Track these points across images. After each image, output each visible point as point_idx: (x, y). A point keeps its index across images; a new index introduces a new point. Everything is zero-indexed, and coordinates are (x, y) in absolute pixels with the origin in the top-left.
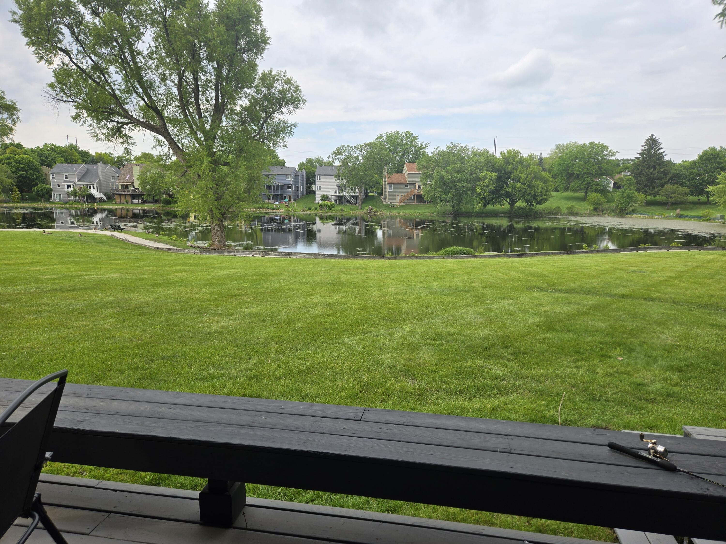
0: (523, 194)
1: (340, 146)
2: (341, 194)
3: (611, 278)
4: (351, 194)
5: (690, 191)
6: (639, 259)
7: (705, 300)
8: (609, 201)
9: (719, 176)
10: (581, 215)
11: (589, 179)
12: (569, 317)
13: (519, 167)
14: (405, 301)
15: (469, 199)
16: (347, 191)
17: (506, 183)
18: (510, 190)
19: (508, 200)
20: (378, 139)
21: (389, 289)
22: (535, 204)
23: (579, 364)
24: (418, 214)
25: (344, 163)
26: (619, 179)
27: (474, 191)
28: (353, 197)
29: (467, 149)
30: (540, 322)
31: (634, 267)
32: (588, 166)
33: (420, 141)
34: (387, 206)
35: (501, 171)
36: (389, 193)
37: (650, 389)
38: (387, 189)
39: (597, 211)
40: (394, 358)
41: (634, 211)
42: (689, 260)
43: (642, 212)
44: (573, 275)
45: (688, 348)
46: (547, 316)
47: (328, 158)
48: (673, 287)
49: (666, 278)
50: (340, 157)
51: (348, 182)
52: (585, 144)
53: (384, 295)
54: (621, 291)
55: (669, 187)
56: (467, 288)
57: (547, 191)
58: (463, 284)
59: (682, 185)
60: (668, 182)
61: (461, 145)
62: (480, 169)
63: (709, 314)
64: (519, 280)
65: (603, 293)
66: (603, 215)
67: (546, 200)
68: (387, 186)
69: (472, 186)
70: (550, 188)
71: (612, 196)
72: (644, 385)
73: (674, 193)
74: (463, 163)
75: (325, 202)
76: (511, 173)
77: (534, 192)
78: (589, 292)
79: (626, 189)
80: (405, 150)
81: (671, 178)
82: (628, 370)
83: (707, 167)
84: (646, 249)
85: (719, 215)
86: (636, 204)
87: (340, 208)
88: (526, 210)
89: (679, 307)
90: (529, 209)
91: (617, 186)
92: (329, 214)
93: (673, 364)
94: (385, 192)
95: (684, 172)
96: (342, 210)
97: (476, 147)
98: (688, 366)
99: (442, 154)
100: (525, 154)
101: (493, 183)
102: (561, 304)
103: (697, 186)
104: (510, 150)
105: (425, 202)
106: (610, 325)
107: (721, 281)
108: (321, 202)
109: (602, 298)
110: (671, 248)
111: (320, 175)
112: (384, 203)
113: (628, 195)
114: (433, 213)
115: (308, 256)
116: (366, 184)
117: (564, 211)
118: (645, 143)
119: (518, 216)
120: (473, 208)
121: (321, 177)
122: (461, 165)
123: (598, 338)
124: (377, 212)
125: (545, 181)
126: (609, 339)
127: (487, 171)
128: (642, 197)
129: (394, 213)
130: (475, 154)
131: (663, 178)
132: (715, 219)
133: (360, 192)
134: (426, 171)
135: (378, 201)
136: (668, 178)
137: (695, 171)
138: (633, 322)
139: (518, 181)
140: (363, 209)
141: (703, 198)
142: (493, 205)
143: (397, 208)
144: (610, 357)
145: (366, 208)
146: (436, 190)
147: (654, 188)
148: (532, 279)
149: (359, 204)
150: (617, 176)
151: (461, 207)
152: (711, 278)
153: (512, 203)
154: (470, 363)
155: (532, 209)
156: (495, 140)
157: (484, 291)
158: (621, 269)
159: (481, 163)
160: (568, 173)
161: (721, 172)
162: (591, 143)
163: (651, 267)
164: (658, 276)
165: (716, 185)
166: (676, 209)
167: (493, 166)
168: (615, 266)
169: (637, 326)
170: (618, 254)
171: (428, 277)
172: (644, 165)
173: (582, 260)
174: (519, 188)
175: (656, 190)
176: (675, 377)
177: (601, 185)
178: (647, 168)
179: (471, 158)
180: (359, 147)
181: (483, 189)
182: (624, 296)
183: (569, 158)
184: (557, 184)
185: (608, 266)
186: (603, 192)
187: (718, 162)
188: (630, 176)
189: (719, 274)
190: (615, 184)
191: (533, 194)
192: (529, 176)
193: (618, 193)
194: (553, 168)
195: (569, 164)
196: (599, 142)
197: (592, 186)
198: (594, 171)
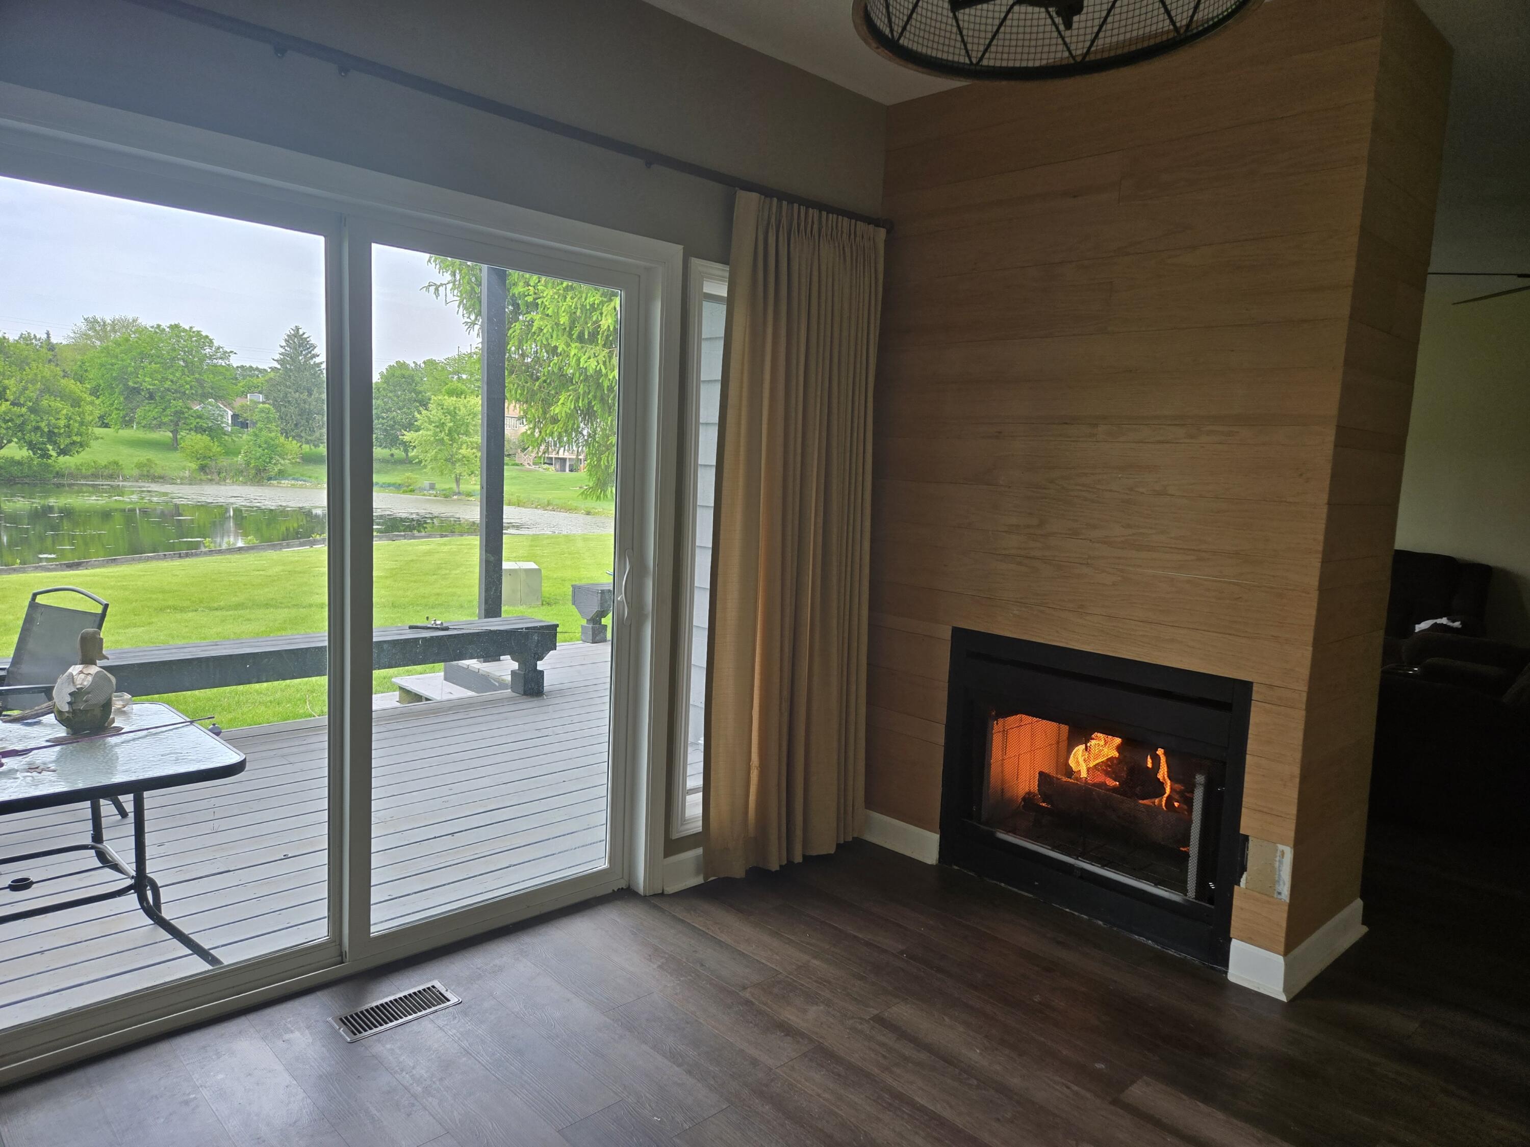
0: (19, 429)
8: (231, 452)
9: (418, 416)
10: (172, 482)
11: (180, 403)
22: (54, 454)
26: (242, 407)
32: (173, 374)
39: (206, 473)
41: (281, 474)
43: (297, 476)
44: (224, 585)
52: (159, 326)
57: (82, 424)
66: (222, 481)
67: (82, 445)
70: (88, 418)
71: (233, 441)
77: (48, 425)
78: (269, 605)
79: (261, 430)
83: (397, 396)
85: (426, 483)
86: (284, 459)
88: (30, 467)
90: (40, 465)
91: (240, 422)
103: (386, 430)
107: (447, 576)
113: (266, 442)
117: (131, 471)
118: (286, 340)
119: (10, 482)
125: (76, 402)
128: (293, 446)
132: (422, 489)
141: (399, 453)
147: (313, 430)
150: (239, 402)
152: (434, 574)
155: (48, 466)
160: (127, 387)
161: (421, 409)
162: (174, 327)
165: (416, 431)
170: (278, 552)
172: (288, 383)
173: (223, 565)
175: (317, 434)
177: (208, 418)
178: (296, 391)
183: (124, 353)
184: (104, 410)
185: (277, 569)
186: (213, 434)
187: (414, 391)
188: (263, 403)
189: (442, 568)
190: (235, 417)
191: (46, 430)
192: (30, 385)
193: (245, 437)
194: (86, 371)
195: (127, 367)
196: (191, 328)
197: (186, 418)
198: (188, 386)
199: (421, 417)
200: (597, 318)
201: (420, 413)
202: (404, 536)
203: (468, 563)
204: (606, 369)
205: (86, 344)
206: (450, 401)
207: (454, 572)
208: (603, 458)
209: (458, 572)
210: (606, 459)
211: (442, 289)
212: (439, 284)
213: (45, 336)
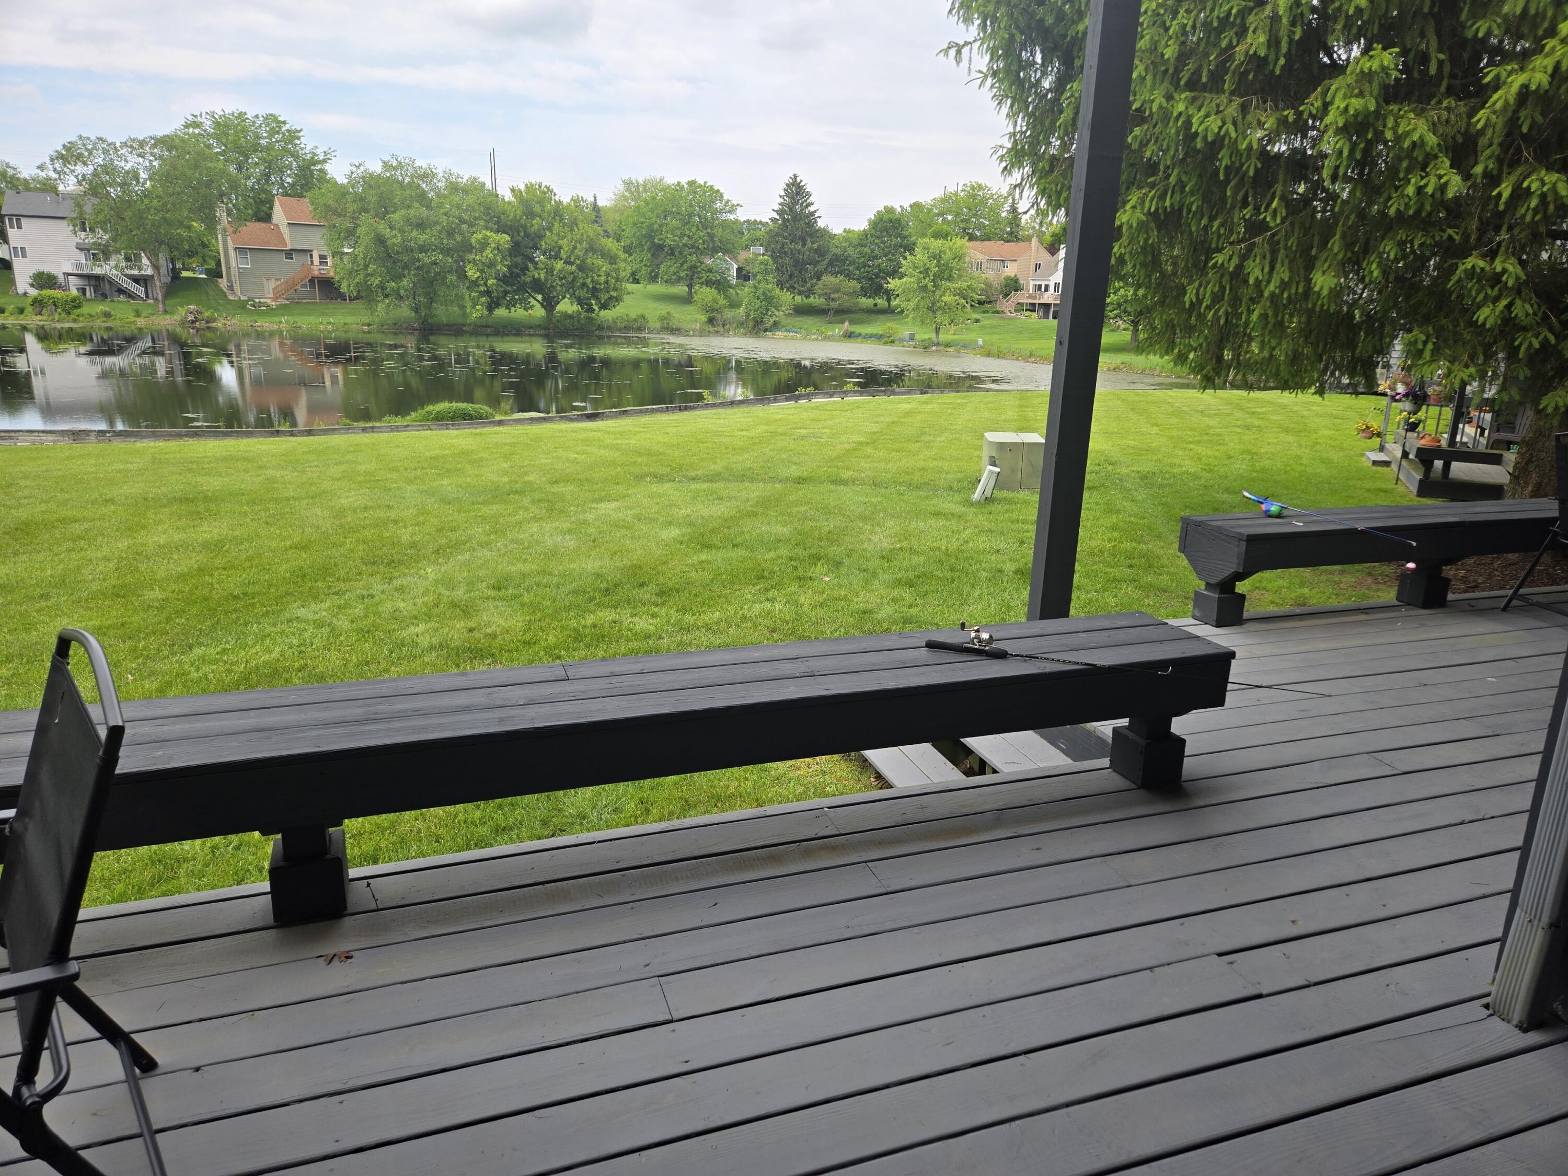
0: (571, 286)
1: (74, 138)
2: (98, 271)
3: (771, 450)
4: (128, 272)
5: (862, 288)
6: (805, 415)
7: (916, 477)
8: (734, 305)
9: (903, 262)
10: (686, 333)
11: (694, 258)
12: (729, 522)
13: (556, 225)
14: (396, 522)
15: (455, 292)
16: (112, 263)
17: (532, 260)
18: (542, 276)
19: (539, 297)
20: (187, 126)
21: (342, 501)
22: (596, 308)
23: (770, 595)
24: (330, 327)
25: (95, 187)
26: (746, 260)
27: (463, 275)
28: (136, 280)
29: (434, 175)
30: (683, 535)
31: (801, 428)
32: (689, 229)
33: (308, 144)
34: (241, 306)
35: (518, 232)
36: (242, 273)
37: (880, 617)
38: (234, 263)
39: (713, 326)
40: (436, 630)
41: (776, 326)
42: (879, 412)
43: (789, 327)
44: (708, 448)
45: (912, 551)
46: (691, 524)
47: (41, 167)
48: (868, 460)
49: (854, 445)
50: (80, 169)
51: (114, 239)
52: (679, 183)
53: (339, 514)
54: (794, 471)
55: (829, 279)
56: (518, 486)
57: (617, 280)
58: (506, 479)
59: (849, 276)
60: (826, 269)
61: (417, 164)
62: (471, 225)
63: (927, 497)
64: (614, 463)
65: (766, 477)
66: (726, 333)
67: (618, 300)
68: (232, 253)
69: (456, 262)
70: (622, 274)
71: (737, 294)
72: (871, 612)
73: (838, 291)
74: (429, 207)
75: (47, 292)
76: (541, 237)
77: (592, 281)
78: (745, 477)
79: (759, 282)
80: (270, 163)
81: (831, 264)
82: (842, 593)
83: (883, 242)
84: (808, 396)
85: (907, 334)
86: (778, 311)
87: (101, 308)
88: (578, 321)
89: (884, 490)
90: (586, 318)
91: (743, 275)
92: (67, 325)
93: (899, 576)
94: (228, 268)
95: (850, 251)
96: (107, 315)
97: (454, 171)
98: (919, 577)
99: (370, 181)
100: (564, 196)
101: (503, 257)
102: (707, 502)
103: (871, 279)
104: (532, 185)
105: (342, 297)
106: (796, 529)
108: (33, 292)
109: (769, 486)
110: (846, 393)
111: (19, 217)
112: (231, 298)
113: (764, 294)
114: (369, 325)
115: (51, 437)
116: (171, 249)
117: (655, 324)
118: (785, 190)
119: (565, 334)
120: (465, 315)
121: (24, 221)
122: (424, 212)
123: (784, 552)
124: (215, 320)
125: (613, 260)
126: (800, 552)
127: (487, 228)
128: (786, 297)
129: (265, 324)
130: (454, 187)
131: (818, 262)
132: (901, 340)
133: (156, 267)
134: (337, 221)
135: (211, 293)
136: (826, 262)
137: (867, 250)
138: (827, 520)
139: (557, 257)
140: (172, 313)
141: (881, 302)
142: (508, 307)
143: (269, 312)
144: (811, 578)
145: (182, 311)
146: (370, 270)
147: (805, 281)
148: (639, 460)
149: (156, 299)
150: (743, 255)
151: (434, 312)
152: (917, 441)
153: (549, 304)
154: (590, 619)
155: (592, 319)
156: (492, 155)
157: (555, 489)
158: (782, 434)
159: (470, 208)
160: (653, 244)
161: (906, 254)
162: (692, 183)
163: (826, 428)
164: (841, 443)
165: (900, 278)
166: (842, 322)
167: (499, 218)
168: (771, 428)
169: (835, 526)
170: (766, 407)
171: (422, 469)
172: (785, 234)
173: (712, 421)
174: (560, 271)
175: (809, 285)
176: (907, 594)
177: (717, 272)
178: (792, 241)
179: (445, 197)
180: (138, 146)
181: (482, 271)
182: (800, 480)
183: (652, 211)
184: (635, 266)
185: (760, 429)
186: (721, 287)
187: (900, 235)
188: (763, 255)
189: (925, 433)
190: (739, 270)
191: (591, 286)
192: (578, 245)
193: (746, 289)
194: (623, 231)
195: (653, 224)
196: (705, 183)
197: (700, 272)
198: (701, 241)
199: (906, 264)
200: (1231, 41)
201: (905, 258)
202: (884, 391)
203: (952, 427)
204: (1236, 131)
205: (624, 206)
206: (936, 244)
207: (938, 439)
208: (1189, 292)
209: (943, 439)
210: (1195, 291)
211: (965, 51)
212: (962, 43)
213: (593, 199)
